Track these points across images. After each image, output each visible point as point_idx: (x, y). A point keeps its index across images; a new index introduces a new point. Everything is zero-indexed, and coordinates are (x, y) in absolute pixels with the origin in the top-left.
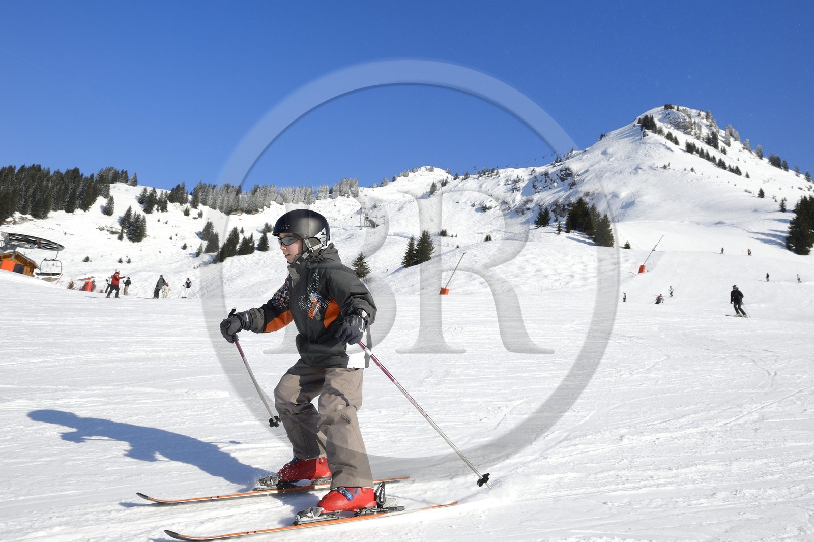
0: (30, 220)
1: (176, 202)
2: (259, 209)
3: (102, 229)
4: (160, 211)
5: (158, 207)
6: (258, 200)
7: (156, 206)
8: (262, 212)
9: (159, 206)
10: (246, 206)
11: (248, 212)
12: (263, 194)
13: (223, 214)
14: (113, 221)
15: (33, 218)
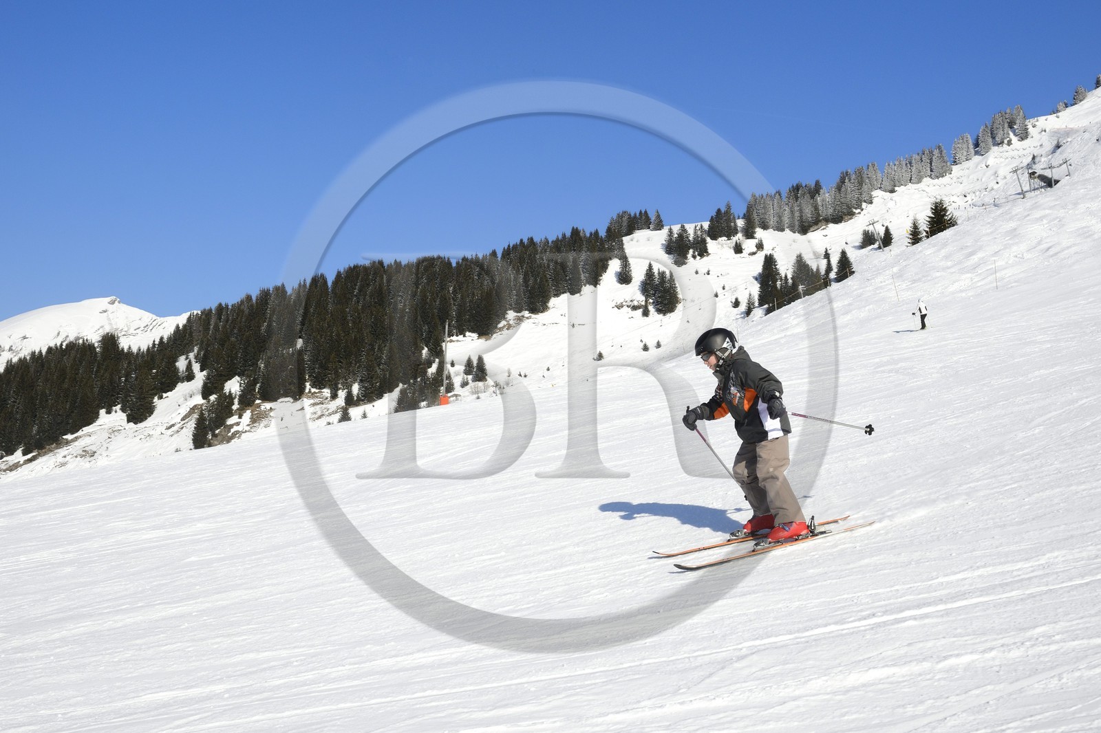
0: (527, 318)
1: (721, 237)
2: (854, 210)
3: (619, 307)
4: (698, 258)
5: (694, 252)
6: (849, 196)
7: (691, 251)
8: (859, 213)
9: (695, 249)
10: (830, 211)
11: (837, 219)
12: (856, 184)
13: (797, 235)
14: (633, 292)
15: (530, 315)
